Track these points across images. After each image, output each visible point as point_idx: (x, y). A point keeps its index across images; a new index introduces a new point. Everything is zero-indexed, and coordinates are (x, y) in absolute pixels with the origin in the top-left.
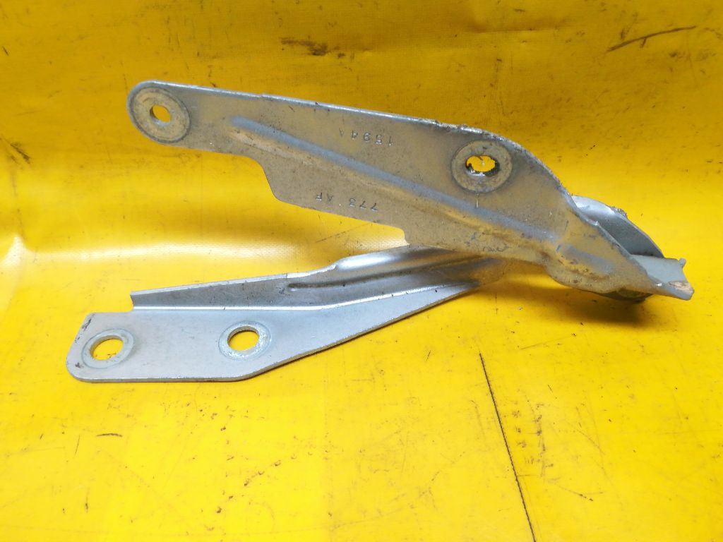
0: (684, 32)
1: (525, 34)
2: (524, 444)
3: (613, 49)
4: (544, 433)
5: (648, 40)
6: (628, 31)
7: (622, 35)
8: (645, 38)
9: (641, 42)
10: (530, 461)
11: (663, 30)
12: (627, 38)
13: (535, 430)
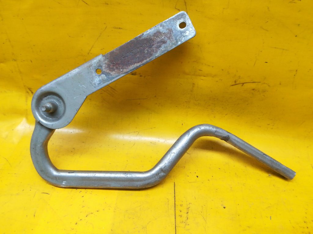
0: (257, 83)
1: (203, 78)
2: (181, 216)
3: (232, 85)
4: (189, 214)
5: (244, 84)
6: (237, 81)
7: (235, 82)
8: (243, 84)
9: (242, 84)
10: (182, 222)
11: (249, 82)
12: (237, 83)
13: (186, 212)
